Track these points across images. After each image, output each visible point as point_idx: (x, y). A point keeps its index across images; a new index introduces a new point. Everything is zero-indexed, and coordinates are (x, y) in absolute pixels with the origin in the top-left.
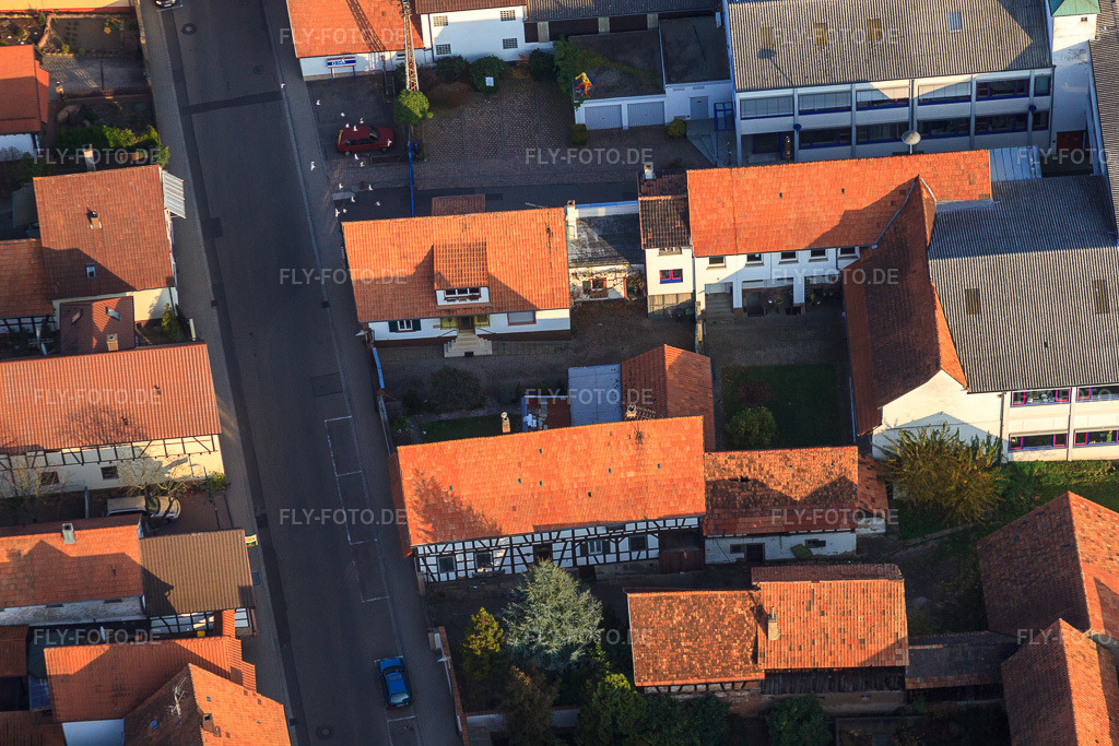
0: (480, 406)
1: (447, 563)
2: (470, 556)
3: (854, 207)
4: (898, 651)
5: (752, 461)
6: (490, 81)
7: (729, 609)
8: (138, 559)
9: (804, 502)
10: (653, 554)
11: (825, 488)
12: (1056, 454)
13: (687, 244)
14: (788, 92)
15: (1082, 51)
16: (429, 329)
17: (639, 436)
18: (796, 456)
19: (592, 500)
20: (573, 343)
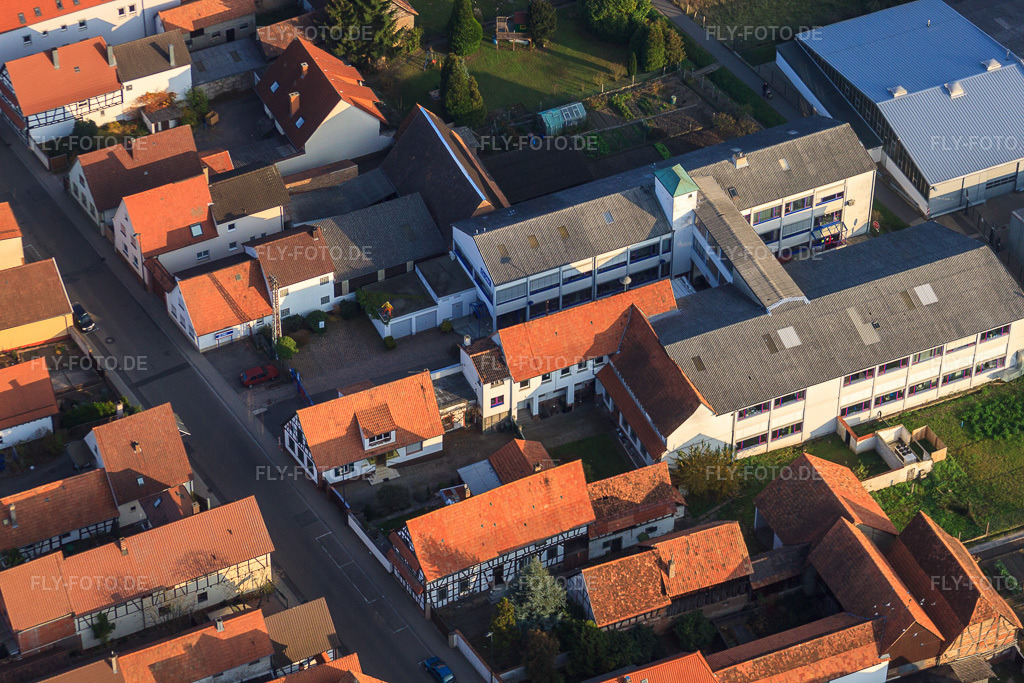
0: (409, 506)
1: (443, 593)
2: (456, 585)
3: (600, 331)
4: (746, 566)
5: (607, 485)
6: (322, 324)
7: (643, 564)
8: (266, 631)
9: (643, 503)
10: (560, 559)
11: (653, 492)
12: (760, 449)
13: (507, 375)
14: (524, 280)
15: (689, 218)
16: (361, 468)
17: (546, 481)
18: (632, 475)
19: (528, 528)
20: (445, 459)
